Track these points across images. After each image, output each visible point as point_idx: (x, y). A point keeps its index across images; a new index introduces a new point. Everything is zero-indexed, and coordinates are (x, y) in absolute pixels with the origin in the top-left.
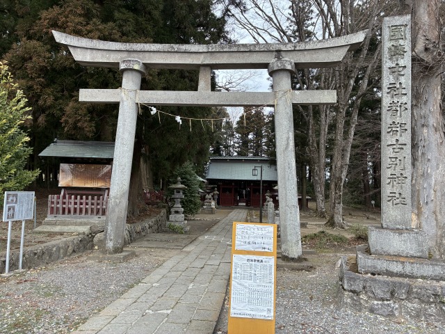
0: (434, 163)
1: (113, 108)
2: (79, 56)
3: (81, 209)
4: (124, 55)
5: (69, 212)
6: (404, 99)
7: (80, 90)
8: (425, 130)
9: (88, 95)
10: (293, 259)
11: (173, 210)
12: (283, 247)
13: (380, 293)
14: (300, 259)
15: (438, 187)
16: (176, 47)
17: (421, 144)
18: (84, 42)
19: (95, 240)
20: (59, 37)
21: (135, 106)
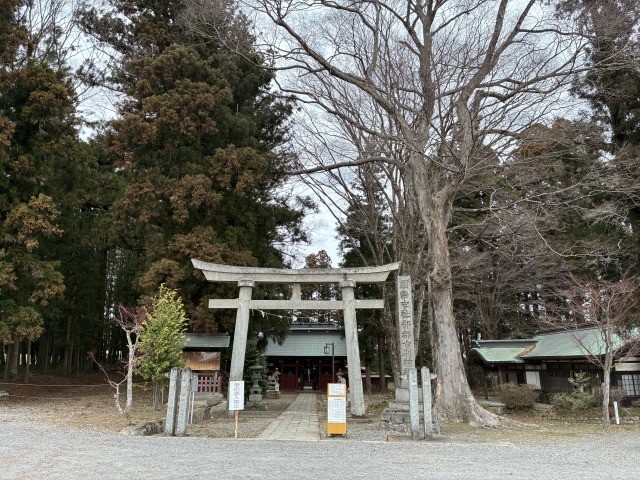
0: (449, 347)
1: (233, 312)
2: (209, 277)
3: (204, 388)
4: (242, 276)
5: (203, 390)
6: (409, 319)
7: (210, 300)
8: (442, 325)
9: (215, 304)
10: (359, 417)
11: (252, 390)
12: (352, 408)
13: (398, 420)
14: (363, 417)
15: (452, 364)
16: (277, 270)
17: (441, 334)
18: (213, 267)
19: (211, 411)
20: (197, 264)
21: (248, 311)
